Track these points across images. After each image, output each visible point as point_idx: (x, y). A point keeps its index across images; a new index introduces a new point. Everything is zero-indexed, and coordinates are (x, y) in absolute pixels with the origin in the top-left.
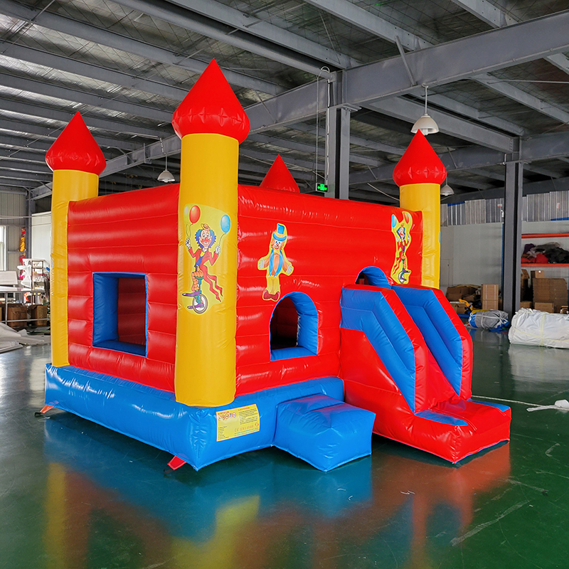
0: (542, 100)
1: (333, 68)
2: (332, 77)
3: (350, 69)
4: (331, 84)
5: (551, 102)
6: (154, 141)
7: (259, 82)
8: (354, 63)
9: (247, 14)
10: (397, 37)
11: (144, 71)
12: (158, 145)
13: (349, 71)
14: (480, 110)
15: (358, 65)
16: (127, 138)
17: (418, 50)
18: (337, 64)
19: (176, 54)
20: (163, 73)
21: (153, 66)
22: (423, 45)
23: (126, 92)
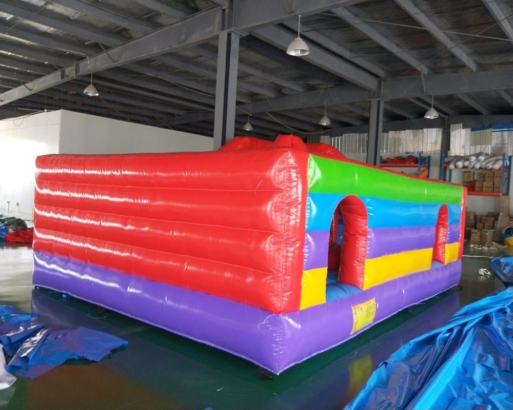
2: (226, 4)
4: (224, 10)
5: (405, 48)
6: (82, 58)
12: (85, 62)
14: (351, 51)
16: (61, 55)
23: (50, 7)
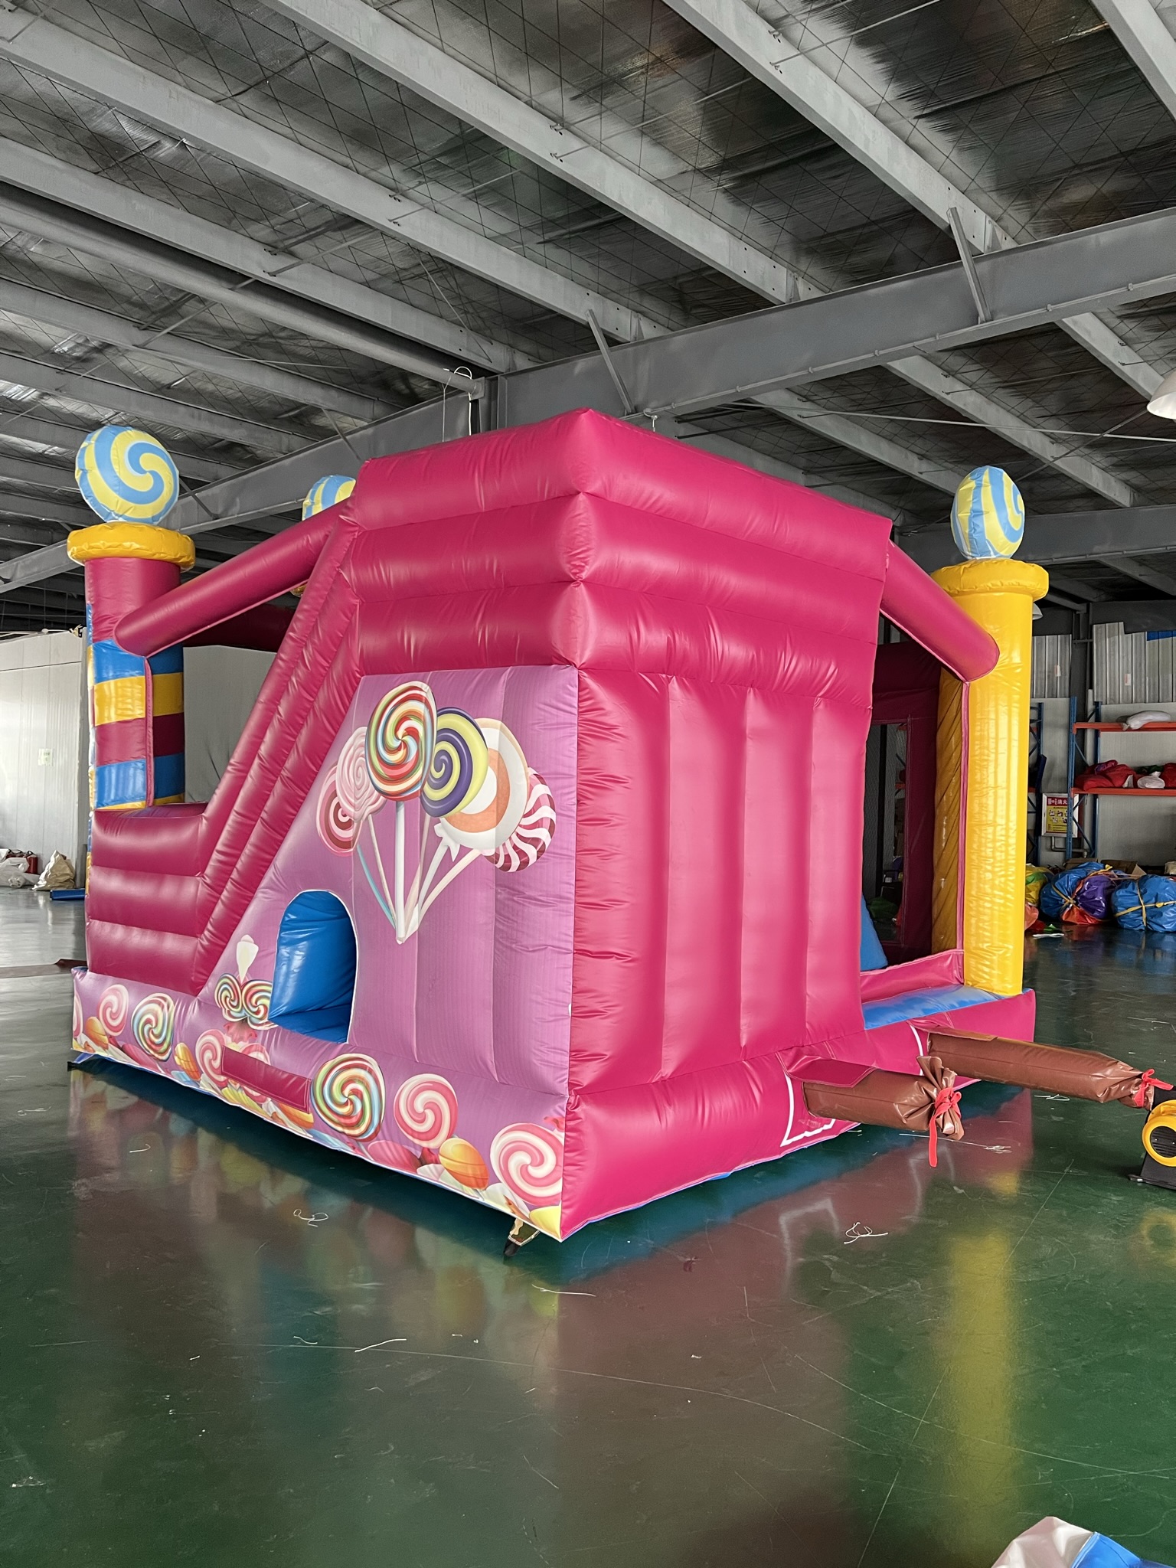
0: (922, 457)
1: (478, 371)
2: (477, 389)
3: (513, 373)
4: (475, 402)
5: (940, 462)
7: (334, 393)
8: (522, 363)
9: (273, 249)
10: (591, 311)
11: (78, 359)
13: (512, 378)
15: (531, 365)
17: (640, 341)
18: (484, 363)
19: (139, 326)
20: (123, 363)
21: (96, 350)
22: (649, 330)
23: (51, 402)
